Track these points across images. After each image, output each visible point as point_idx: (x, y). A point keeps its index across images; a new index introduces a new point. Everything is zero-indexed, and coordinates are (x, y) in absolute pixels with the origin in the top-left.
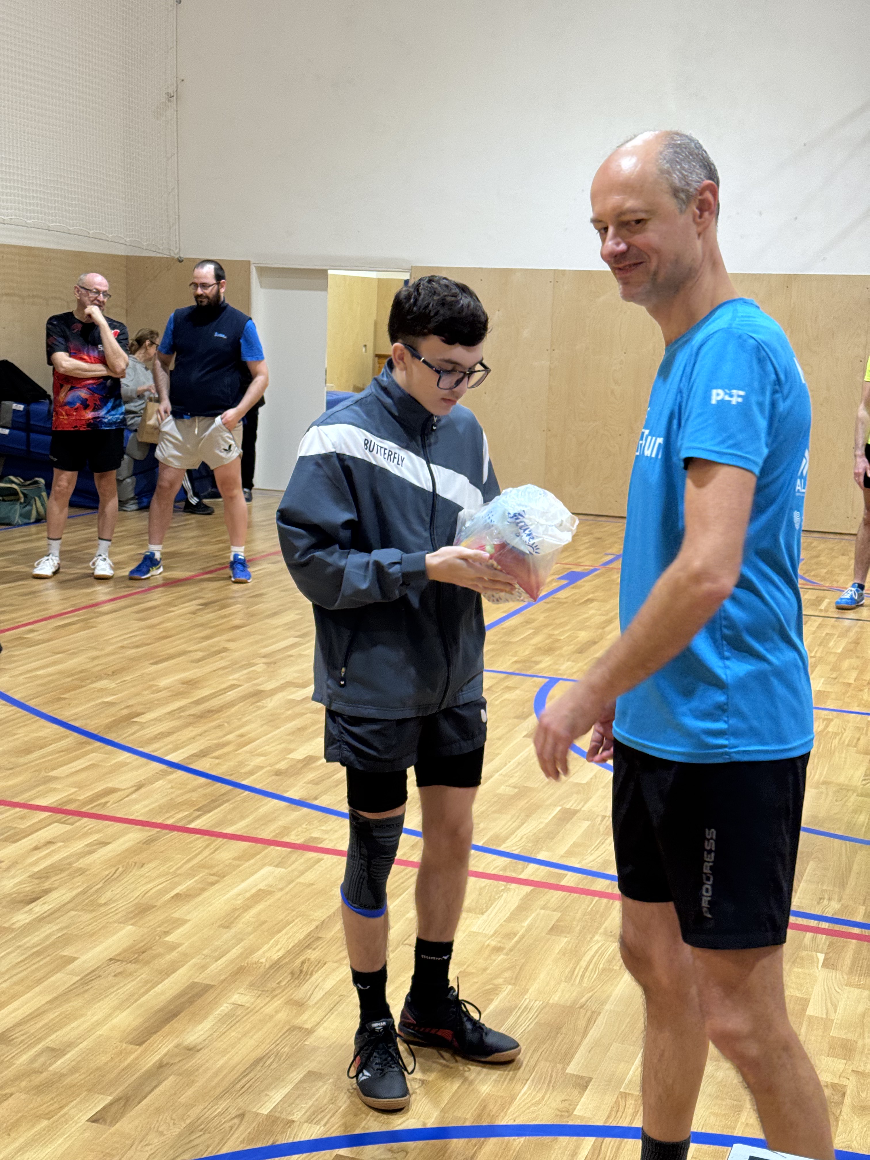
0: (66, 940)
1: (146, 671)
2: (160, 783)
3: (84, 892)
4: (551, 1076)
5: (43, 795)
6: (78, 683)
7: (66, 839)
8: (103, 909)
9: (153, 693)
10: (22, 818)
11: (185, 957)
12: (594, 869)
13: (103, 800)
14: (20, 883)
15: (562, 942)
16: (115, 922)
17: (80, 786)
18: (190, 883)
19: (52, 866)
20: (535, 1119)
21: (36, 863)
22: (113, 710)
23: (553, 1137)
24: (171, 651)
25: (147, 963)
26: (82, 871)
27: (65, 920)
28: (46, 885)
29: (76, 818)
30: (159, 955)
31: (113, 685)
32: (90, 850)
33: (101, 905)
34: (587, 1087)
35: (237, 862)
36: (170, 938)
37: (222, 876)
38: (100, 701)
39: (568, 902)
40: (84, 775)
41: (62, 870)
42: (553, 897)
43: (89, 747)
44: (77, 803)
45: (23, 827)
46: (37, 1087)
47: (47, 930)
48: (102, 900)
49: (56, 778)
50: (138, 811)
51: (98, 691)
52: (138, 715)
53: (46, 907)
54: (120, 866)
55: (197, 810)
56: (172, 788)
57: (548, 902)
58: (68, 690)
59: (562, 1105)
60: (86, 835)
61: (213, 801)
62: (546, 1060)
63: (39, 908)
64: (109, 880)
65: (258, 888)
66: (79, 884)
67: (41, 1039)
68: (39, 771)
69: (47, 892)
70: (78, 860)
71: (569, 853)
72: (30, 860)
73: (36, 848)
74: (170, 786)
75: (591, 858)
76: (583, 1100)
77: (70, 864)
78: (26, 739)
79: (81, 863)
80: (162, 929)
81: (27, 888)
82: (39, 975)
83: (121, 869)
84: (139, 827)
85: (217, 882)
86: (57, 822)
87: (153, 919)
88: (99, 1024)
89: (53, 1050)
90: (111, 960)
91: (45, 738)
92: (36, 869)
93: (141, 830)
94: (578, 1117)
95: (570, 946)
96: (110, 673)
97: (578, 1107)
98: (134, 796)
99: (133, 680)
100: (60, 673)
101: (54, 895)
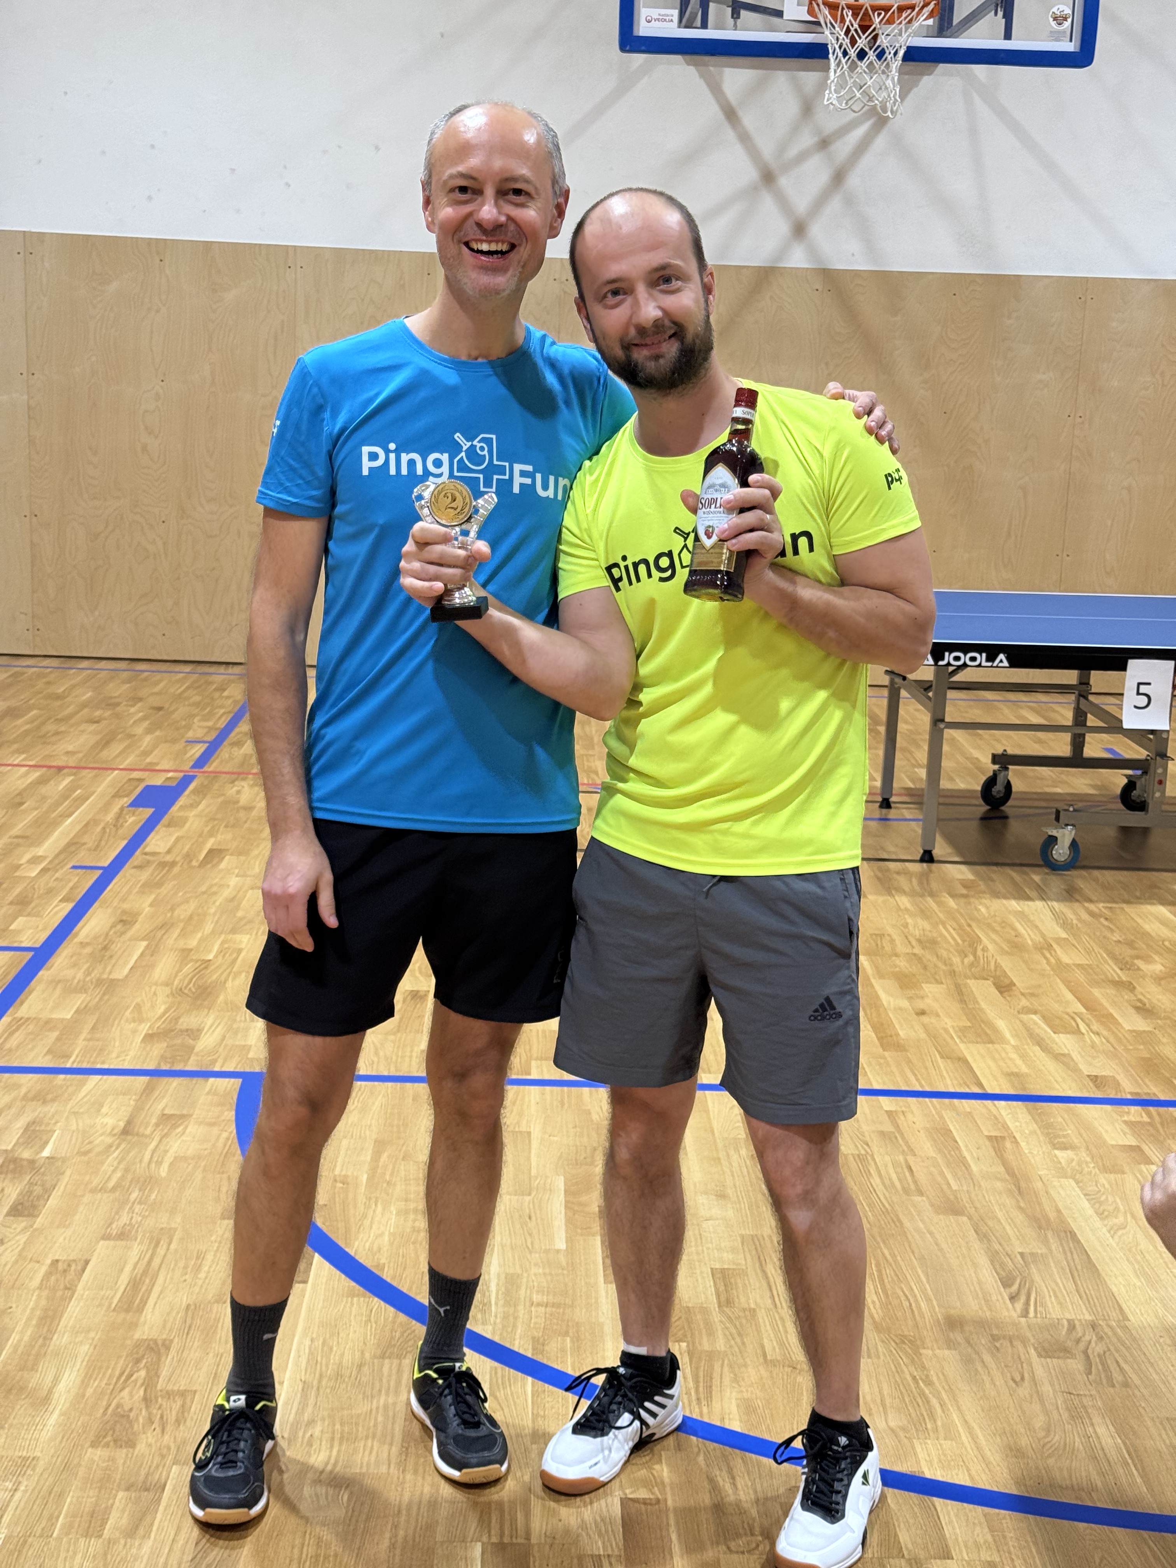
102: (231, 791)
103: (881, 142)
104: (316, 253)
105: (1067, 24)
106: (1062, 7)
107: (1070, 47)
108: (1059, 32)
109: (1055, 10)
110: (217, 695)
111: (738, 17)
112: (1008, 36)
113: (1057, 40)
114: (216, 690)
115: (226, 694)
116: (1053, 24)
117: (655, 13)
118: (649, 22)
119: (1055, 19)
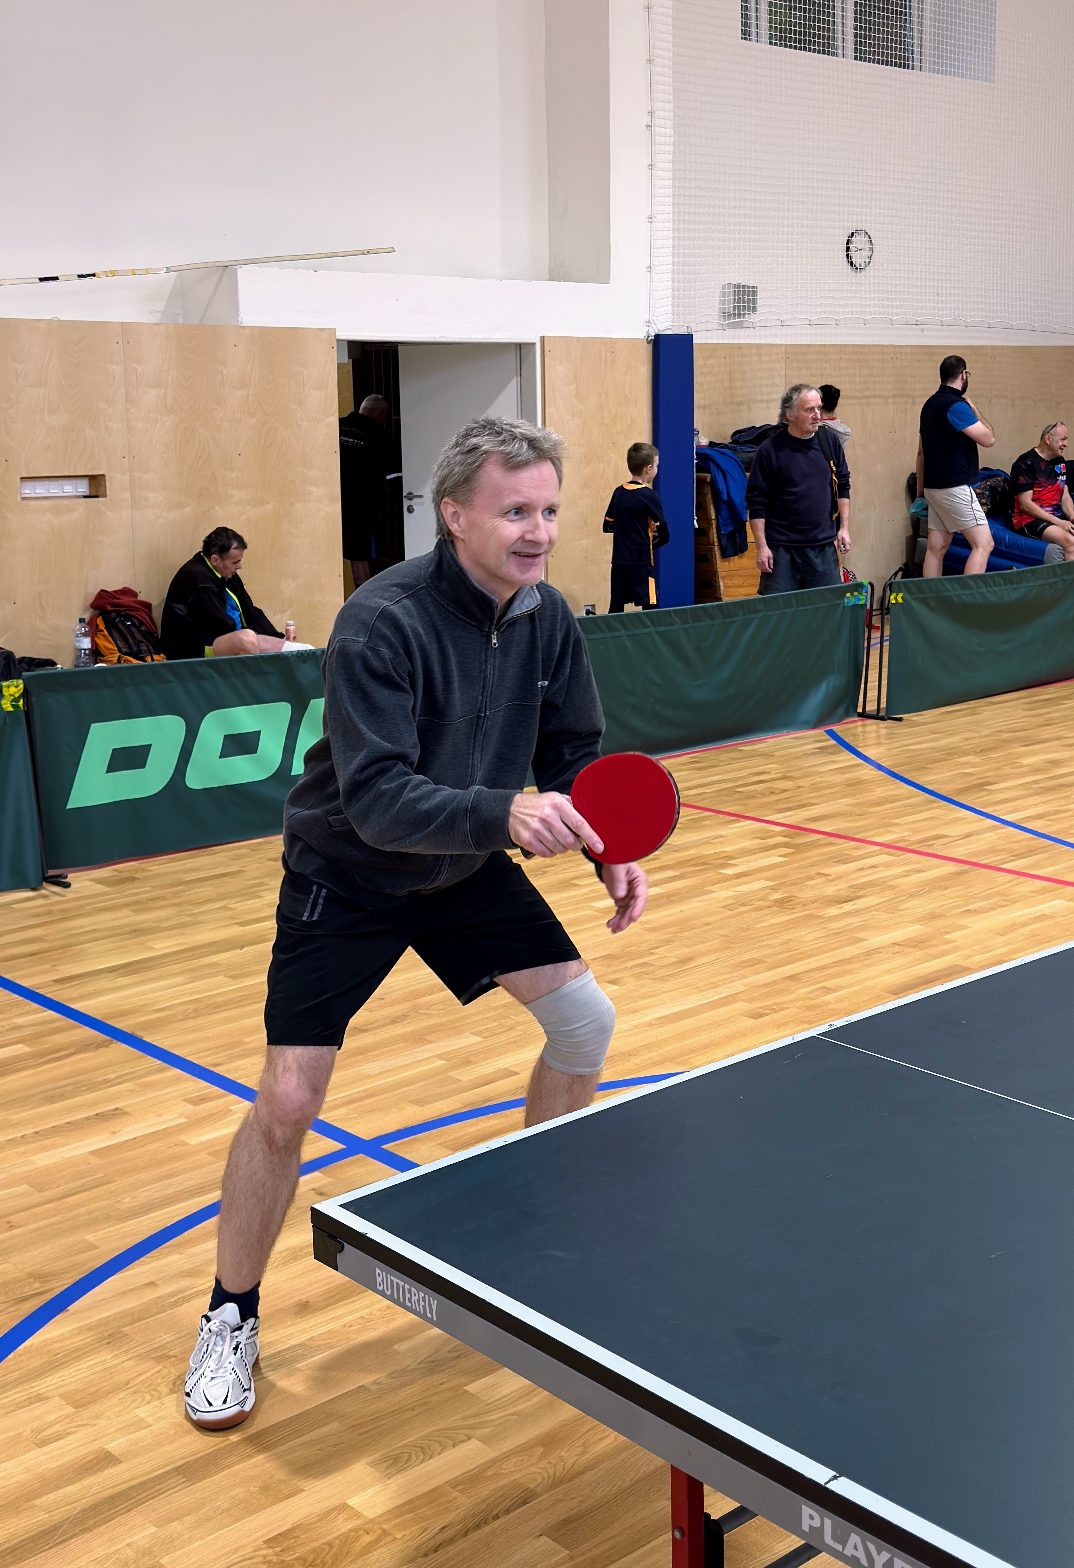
0: (863, 928)
1: (1015, 751)
2: (989, 834)
3: (890, 900)
5: (880, 834)
6: (945, 757)
7: (887, 865)
8: (900, 913)
9: (1012, 768)
10: (857, 848)
11: (957, 949)
13: (930, 843)
14: (839, 890)
16: (907, 922)
17: (915, 831)
18: (982, 904)
19: (870, 882)
21: (858, 878)
22: (970, 778)
24: (1048, 736)
25: (923, 949)
26: (893, 887)
27: (868, 916)
28: (861, 893)
29: (902, 852)
30: (936, 945)
31: (978, 760)
32: (906, 874)
33: (900, 910)
35: (1033, 895)
36: (948, 936)
37: (1014, 902)
38: (960, 771)
40: (922, 824)
41: (877, 885)
43: (935, 805)
44: (907, 843)
45: (855, 854)
46: (807, 1007)
47: (850, 920)
48: (903, 907)
49: (897, 824)
50: (958, 852)
51: (961, 764)
52: (991, 784)
53: (854, 907)
54: (927, 887)
55: (1014, 856)
56: (998, 839)
58: (934, 762)
60: (906, 864)
61: (1031, 851)
63: (848, 907)
64: (913, 896)
65: (1043, 913)
66: (888, 895)
67: (821, 982)
68: (884, 819)
69: (858, 897)
70: (893, 880)
72: (853, 876)
73: (862, 869)
74: (996, 837)
77: (886, 882)
78: (882, 795)
79: (895, 882)
80: (945, 930)
81: (844, 894)
82: (833, 946)
83: (926, 890)
84: (954, 863)
85: (1007, 905)
86: (885, 854)
87: (939, 923)
88: (869, 979)
89: (828, 988)
90: (894, 944)
91: (899, 795)
92: (855, 883)
93: (955, 865)
96: (979, 751)
98: (960, 842)
99: (998, 757)
100: (932, 748)
101: (864, 900)
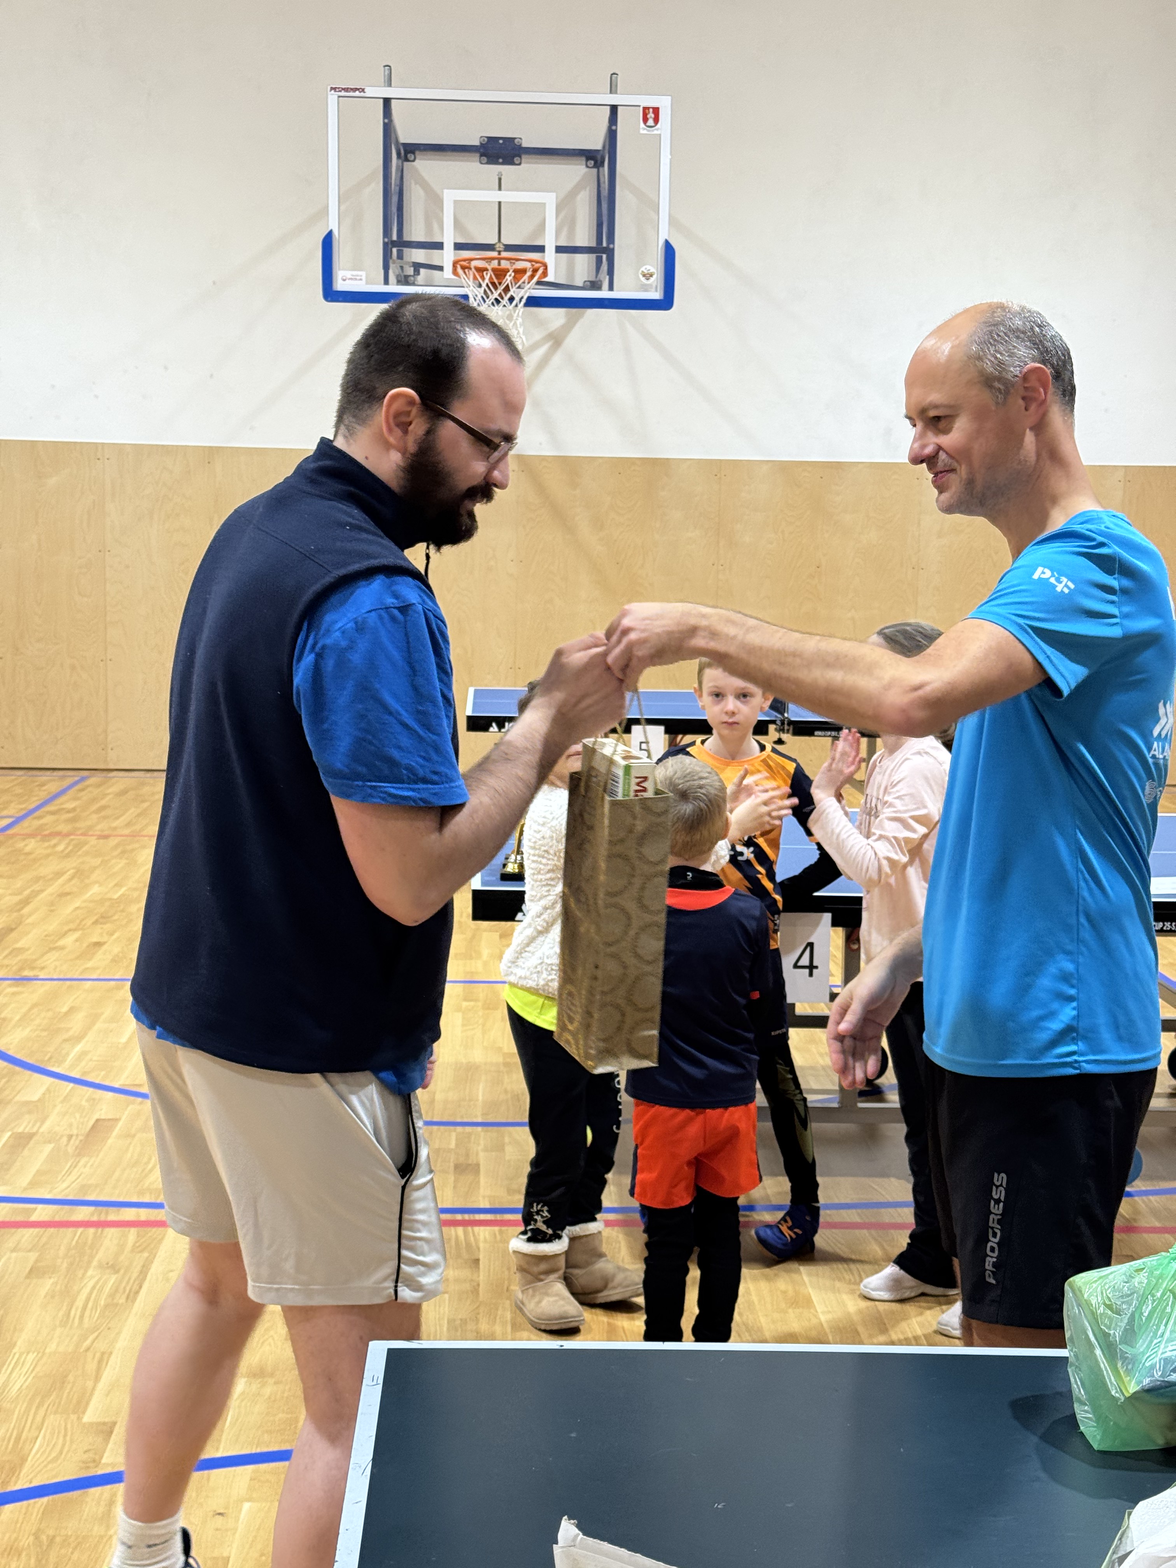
4: (66, 1429)
12: (71, 1197)
15: (47, 1284)
20: (55, 1476)
23: (82, 1491)
34: (111, 1432)
39: (44, 1239)
42: (23, 1236)
57: (19, 1242)
59: (85, 1457)
62: (56, 1413)
71: (33, 1184)
75: (65, 1185)
76: (110, 1446)
94: (108, 1465)
95: (58, 1287)
97: (106, 1455)
102: (21, 845)
103: (557, 359)
104: (119, 449)
105: (652, 279)
106: (648, 267)
107: (656, 295)
108: (646, 285)
109: (643, 269)
110: (37, 789)
111: (419, 274)
112: (611, 288)
113: (646, 291)
114: (38, 786)
115: (44, 788)
116: (643, 279)
117: (349, 274)
118: (344, 280)
119: (644, 276)
